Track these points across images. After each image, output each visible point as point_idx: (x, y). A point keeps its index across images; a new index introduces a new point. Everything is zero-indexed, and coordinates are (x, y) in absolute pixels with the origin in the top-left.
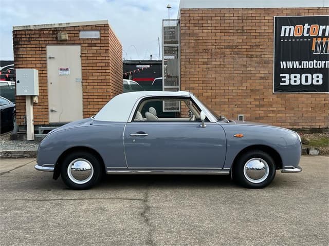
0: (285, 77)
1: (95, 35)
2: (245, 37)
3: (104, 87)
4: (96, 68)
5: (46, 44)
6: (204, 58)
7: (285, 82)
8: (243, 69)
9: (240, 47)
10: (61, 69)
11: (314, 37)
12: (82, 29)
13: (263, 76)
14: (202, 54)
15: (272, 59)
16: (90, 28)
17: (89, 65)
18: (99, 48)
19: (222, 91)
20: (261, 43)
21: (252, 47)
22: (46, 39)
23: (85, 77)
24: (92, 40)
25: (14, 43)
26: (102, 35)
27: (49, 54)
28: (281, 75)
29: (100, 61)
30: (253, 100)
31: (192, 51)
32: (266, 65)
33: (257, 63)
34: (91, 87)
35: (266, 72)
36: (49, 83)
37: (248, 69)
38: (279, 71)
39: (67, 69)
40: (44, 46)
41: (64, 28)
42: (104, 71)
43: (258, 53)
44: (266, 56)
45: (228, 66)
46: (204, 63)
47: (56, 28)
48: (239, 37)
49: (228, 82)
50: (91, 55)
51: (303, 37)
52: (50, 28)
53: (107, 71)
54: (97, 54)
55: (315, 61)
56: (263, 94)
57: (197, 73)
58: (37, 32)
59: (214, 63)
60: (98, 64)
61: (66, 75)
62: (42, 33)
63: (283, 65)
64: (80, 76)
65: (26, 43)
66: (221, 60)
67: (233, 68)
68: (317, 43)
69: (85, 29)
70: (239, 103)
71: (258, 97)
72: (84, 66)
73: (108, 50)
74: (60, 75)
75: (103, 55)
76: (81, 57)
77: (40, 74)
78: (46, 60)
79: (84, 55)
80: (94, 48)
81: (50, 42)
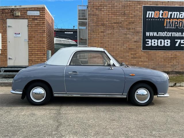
0: (148, 41)
1: (37, 13)
2: (126, 17)
3: (41, 45)
5: (7, 18)
6: (102, 29)
7: (148, 44)
8: (125, 36)
9: (123, 23)
10: (15, 34)
11: (166, 18)
12: (29, 9)
13: (136, 40)
14: (101, 26)
15: (141, 31)
16: (33, 9)
17: (33, 31)
18: (39, 21)
19: (112, 49)
20: (135, 21)
21: (130, 23)
22: (6, 15)
23: (30, 38)
24: (35, 16)
26: (41, 13)
27: (8, 24)
28: (146, 40)
29: (39, 29)
30: (130, 54)
31: (95, 24)
32: (138, 34)
33: (133, 33)
34: (34, 45)
35: (138, 38)
36: (8, 41)
37: (127, 36)
38: (145, 37)
39: (19, 34)
41: (18, 8)
42: (42, 35)
43: (133, 27)
44: (138, 29)
45: (116, 34)
46: (102, 32)
47: (13, 9)
48: (123, 17)
49: (115, 43)
50: (34, 25)
51: (159, 18)
52: (9, 9)
53: (44, 35)
54: (37, 25)
55: (166, 32)
56: (136, 51)
57: (98, 37)
58: (1, 11)
59: (107, 32)
60: (38, 31)
61: (19, 37)
62: (4, 11)
63: (148, 34)
64: (27, 38)
66: (112, 30)
67: (119, 35)
68: (167, 22)
69: (30, 9)
70: (122, 56)
71: (133, 53)
72: (30, 32)
73: (44, 22)
74: (15, 37)
75: (41, 25)
76: (28, 26)
77: (2, 36)
78: (6, 28)
79: (30, 25)
80: (36, 21)
81: (9, 17)
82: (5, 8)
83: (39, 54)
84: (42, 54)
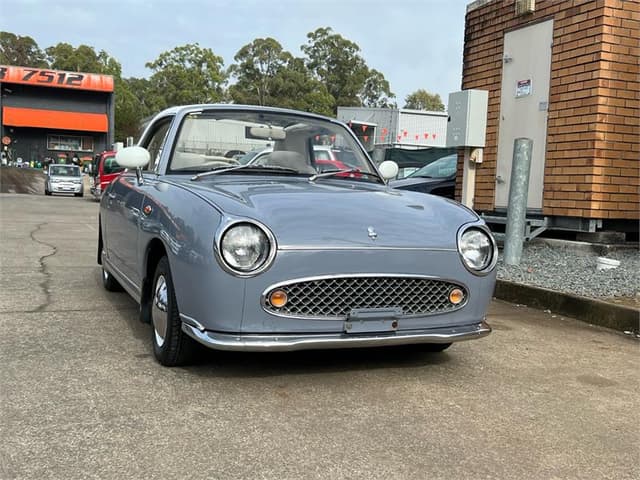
4: (573, 70)
5: (504, 31)
10: (519, 84)
17: (564, 64)
18: (585, 17)
22: (504, 19)
23: (554, 98)
25: (465, 40)
27: (507, 53)
29: (583, 51)
34: (562, 122)
36: (501, 117)
39: (529, 81)
40: (499, 35)
42: (589, 76)
50: (569, 38)
54: (580, 33)
58: (494, 8)
60: (580, 60)
61: (525, 96)
62: (499, 7)
64: (546, 98)
65: (479, 34)
72: (555, 69)
73: (602, 16)
74: (517, 98)
75: (591, 32)
76: (552, 47)
77: (490, 99)
78: (501, 67)
79: (558, 41)
80: (576, 19)
81: (509, 24)
83: (574, 162)
84: (584, 162)
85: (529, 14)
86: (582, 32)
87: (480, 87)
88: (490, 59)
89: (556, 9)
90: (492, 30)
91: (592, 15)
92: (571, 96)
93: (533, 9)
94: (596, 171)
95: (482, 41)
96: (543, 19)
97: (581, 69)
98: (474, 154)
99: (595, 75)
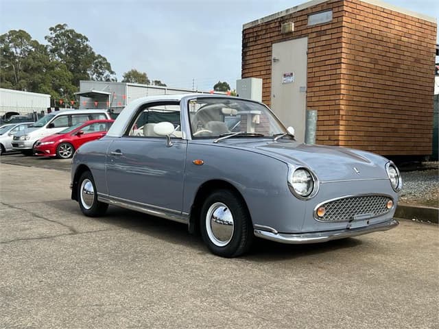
1: (326, 17)
3: (332, 98)
4: (323, 68)
5: (272, 42)
10: (285, 76)
12: (311, 11)
16: (320, 9)
17: (317, 64)
18: (329, 37)
22: (272, 35)
23: (310, 84)
24: (322, 25)
25: (243, 47)
26: (336, 15)
27: (274, 56)
29: (329, 57)
34: (317, 99)
36: (272, 95)
39: (292, 74)
41: (291, 15)
42: (334, 72)
47: (282, 17)
50: (319, 49)
52: (277, 19)
58: (264, 27)
60: (327, 63)
61: (290, 82)
62: (268, 27)
64: (305, 85)
65: (253, 43)
69: (314, 10)
72: (310, 67)
73: (341, 37)
74: (284, 83)
75: (333, 46)
76: (307, 54)
77: (263, 84)
78: (271, 65)
79: (311, 51)
80: (324, 38)
81: (276, 38)
82: (270, 19)
83: (326, 123)
84: (333, 123)
85: (291, 33)
86: (328, 46)
87: (256, 76)
88: (263, 59)
89: (310, 31)
90: (263, 41)
91: (334, 36)
92: (323, 83)
93: (293, 30)
94: (341, 128)
95: (255, 47)
96: (300, 37)
97: (329, 67)
98: (255, 118)
99: (338, 71)
